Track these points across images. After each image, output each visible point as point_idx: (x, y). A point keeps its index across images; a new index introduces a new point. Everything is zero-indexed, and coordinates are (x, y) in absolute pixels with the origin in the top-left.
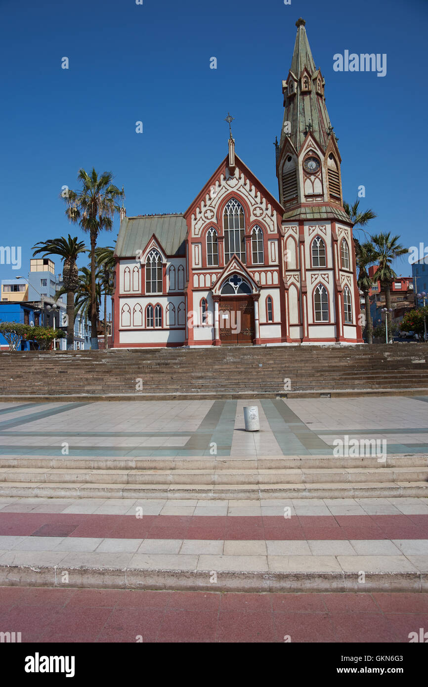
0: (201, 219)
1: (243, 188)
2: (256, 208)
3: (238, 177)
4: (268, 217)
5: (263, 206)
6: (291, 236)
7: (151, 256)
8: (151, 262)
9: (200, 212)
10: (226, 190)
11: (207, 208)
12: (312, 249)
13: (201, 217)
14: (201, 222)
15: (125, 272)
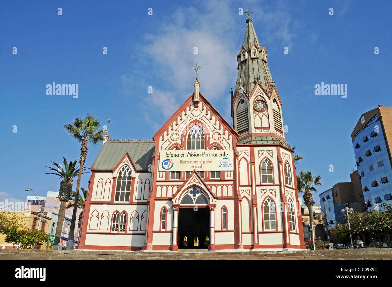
0: (168, 141)
1: (205, 117)
2: (215, 133)
3: (201, 109)
4: (225, 140)
5: (221, 132)
6: (243, 157)
7: (123, 171)
8: (122, 175)
9: (167, 135)
10: (191, 118)
11: (174, 131)
12: (261, 169)
13: (168, 139)
14: (168, 143)
15: (99, 182)
